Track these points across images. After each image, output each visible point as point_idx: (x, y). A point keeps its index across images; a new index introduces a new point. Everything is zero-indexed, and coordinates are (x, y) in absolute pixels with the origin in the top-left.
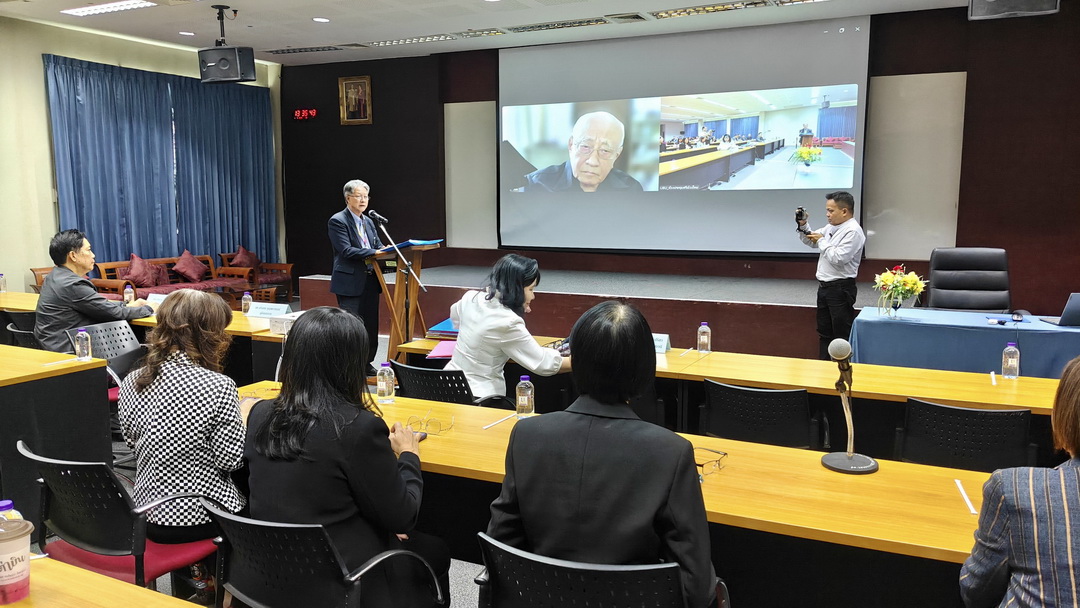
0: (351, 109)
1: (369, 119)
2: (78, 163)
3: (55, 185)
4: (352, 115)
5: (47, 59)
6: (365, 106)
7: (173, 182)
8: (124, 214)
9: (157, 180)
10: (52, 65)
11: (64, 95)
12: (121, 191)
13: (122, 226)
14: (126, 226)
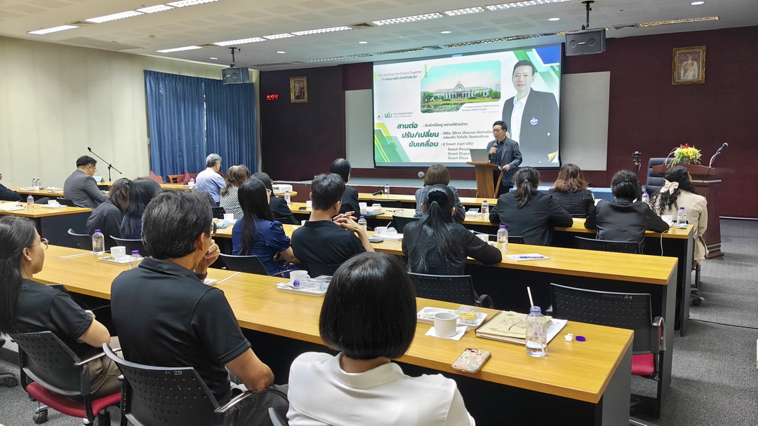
0: (297, 94)
1: (306, 100)
2: (160, 124)
3: (149, 135)
4: (297, 97)
5: (147, 73)
6: (304, 93)
7: (205, 134)
8: (181, 150)
9: (197, 133)
10: (148, 75)
11: (154, 90)
12: (179, 139)
13: (180, 156)
14: (182, 156)
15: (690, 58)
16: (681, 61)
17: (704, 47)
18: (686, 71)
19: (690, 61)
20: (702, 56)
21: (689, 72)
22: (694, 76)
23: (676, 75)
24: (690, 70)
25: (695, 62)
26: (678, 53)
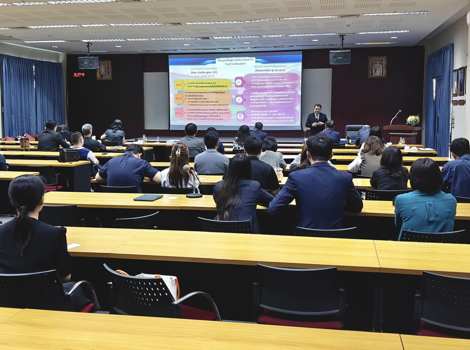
0: (102, 74)
1: (110, 78)
3: (3, 105)
4: (102, 76)
6: (108, 73)
11: (7, 70)
15: (378, 62)
16: (373, 64)
17: (386, 57)
18: (375, 71)
19: (378, 65)
20: (384, 62)
21: (377, 71)
22: (380, 73)
23: (370, 72)
24: (379, 70)
25: (381, 66)
26: (372, 60)
